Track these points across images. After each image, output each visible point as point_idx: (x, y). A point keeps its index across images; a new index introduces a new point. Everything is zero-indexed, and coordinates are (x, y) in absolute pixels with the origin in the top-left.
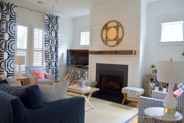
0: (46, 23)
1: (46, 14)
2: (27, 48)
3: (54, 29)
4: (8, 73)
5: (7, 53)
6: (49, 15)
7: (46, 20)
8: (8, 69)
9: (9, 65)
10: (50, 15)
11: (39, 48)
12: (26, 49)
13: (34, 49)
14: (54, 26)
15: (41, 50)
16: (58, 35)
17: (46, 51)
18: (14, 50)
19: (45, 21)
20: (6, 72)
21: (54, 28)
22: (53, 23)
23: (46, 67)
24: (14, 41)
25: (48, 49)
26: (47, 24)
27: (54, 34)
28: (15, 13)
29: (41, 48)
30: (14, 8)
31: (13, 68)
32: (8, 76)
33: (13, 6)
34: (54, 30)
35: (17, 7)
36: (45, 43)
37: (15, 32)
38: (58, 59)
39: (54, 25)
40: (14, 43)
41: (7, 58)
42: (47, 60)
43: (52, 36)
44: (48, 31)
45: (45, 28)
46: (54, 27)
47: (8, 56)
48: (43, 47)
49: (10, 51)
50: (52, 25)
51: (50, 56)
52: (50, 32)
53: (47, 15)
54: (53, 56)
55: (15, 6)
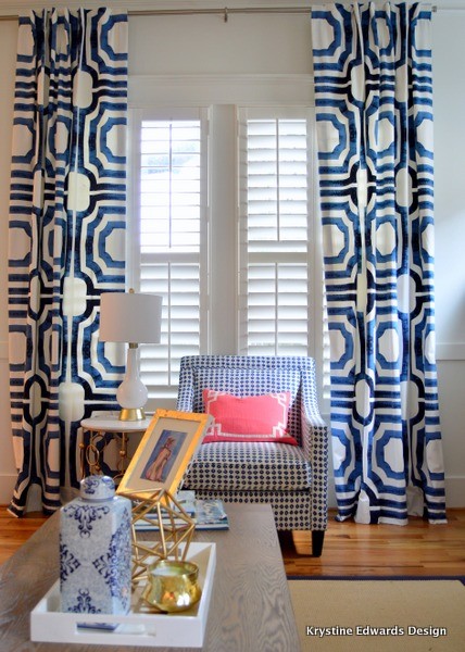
0: (318, 73)
1: (316, 15)
2: (203, 246)
3: (384, 100)
4: (89, 395)
5: (82, 282)
6: (338, 16)
7: (320, 53)
8: (89, 368)
9: (94, 348)
10: (347, 16)
11: (278, 243)
12: (197, 250)
13: (251, 250)
14: (383, 78)
15: (304, 249)
16: (426, 134)
17: (336, 253)
18: (122, 264)
19: (317, 60)
20: (80, 389)
21: (390, 94)
22: (374, 59)
23: (334, 366)
24: (121, 210)
25: (346, 240)
26: (335, 74)
27: (383, 135)
28: (116, 57)
29: (303, 236)
30: (111, 34)
31: (113, 364)
32: (88, 411)
33: (104, 20)
34: (391, 107)
35: (123, 18)
36: (326, 207)
37: (121, 160)
38: (428, 312)
39: (387, 72)
40: (122, 225)
41: (83, 308)
42: (343, 319)
43: (376, 147)
44: (343, 120)
45: (320, 102)
46: (382, 88)
47: (90, 297)
48: (311, 231)
49: (98, 272)
50: (368, 76)
51: (362, 291)
52: (352, 127)
53: (328, 16)
54: (379, 287)
55: (114, 20)
